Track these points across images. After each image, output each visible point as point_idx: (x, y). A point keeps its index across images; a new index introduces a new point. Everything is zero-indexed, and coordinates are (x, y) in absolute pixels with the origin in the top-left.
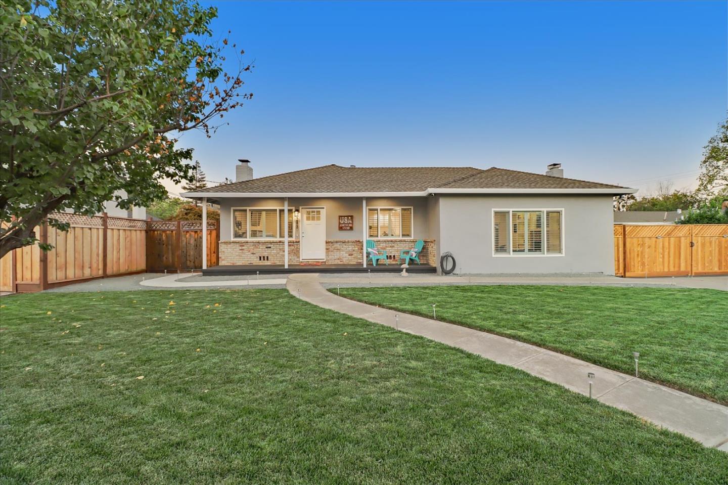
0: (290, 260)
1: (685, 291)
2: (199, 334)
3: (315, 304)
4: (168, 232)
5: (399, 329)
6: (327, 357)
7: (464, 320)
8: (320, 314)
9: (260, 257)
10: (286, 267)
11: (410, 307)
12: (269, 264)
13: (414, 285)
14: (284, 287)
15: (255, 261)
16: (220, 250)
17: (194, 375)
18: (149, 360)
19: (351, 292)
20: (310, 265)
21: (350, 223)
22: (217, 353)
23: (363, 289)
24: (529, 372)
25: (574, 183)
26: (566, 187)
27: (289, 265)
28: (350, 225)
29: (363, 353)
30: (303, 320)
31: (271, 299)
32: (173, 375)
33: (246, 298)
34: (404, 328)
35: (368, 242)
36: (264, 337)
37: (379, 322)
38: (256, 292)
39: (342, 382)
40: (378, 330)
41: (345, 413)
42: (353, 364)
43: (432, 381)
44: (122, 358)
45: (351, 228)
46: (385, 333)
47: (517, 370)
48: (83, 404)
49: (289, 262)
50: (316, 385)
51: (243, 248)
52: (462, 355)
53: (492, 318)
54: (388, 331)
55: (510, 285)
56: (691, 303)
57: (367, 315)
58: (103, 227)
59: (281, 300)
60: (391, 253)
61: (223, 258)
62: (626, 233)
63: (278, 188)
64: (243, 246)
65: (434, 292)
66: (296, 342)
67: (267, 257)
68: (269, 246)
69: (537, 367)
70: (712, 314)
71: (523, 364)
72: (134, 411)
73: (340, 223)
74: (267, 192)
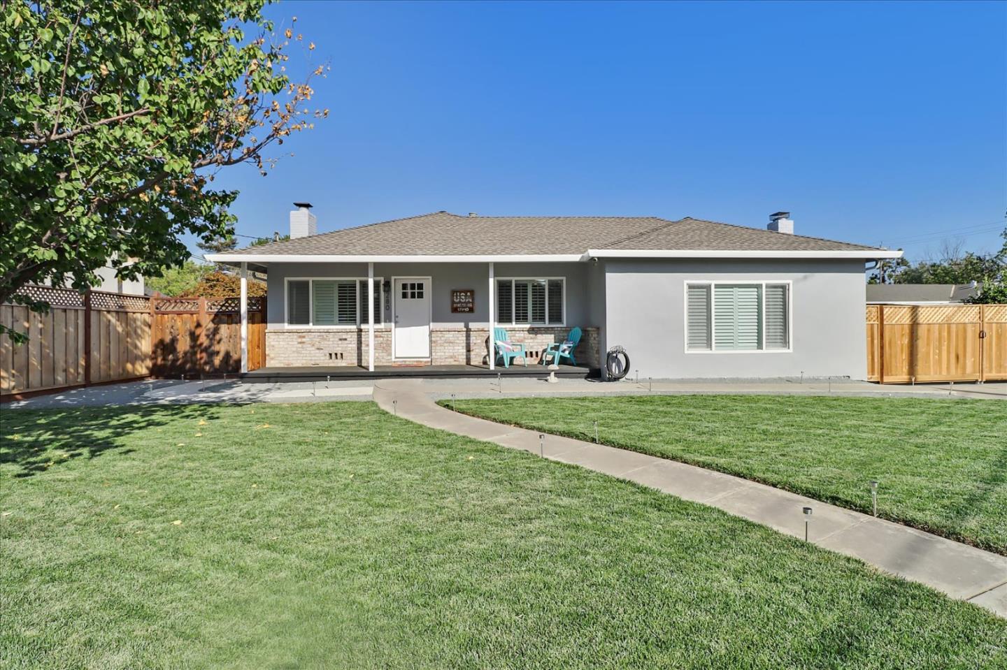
0: (376, 358)
1: (966, 403)
2: (252, 465)
3: (419, 422)
4: (185, 315)
5: (545, 456)
6: (442, 493)
7: (639, 444)
8: (428, 436)
9: (331, 354)
10: (372, 369)
11: (561, 426)
12: (344, 365)
13: (566, 396)
14: (370, 399)
15: (323, 361)
16: (267, 343)
17: (254, 518)
18: (184, 500)
19: (473, 406)
20: (407, 366)
21: (469, 302)
22: (283, 489)
23: (491, 402)
24: (725, 511)
25: (807, 242)
26: (795, 249)
27: (375, 367)
28: (470, 305)
29: (495, 488)
30: (404, 444)
31: (353, 416)
32: (223, 519)
33: (315, 414)
34: (551, 455)
35: (496, 331)
36: (349, 468)
37: (515, 447)
38: (328, 406)
39: (465, 524)
40: (515, 457)
41: (472, 563)
42: (480, 502)
43: (590, 522)
44: (143, 497)
45: (471, 310)
46: (524, 461)
47: (710, 508)
48: (99, 558)
49: (375, 362)
50: (430, 529)
51: (304, 340)
52: (634, 490)
53: (678, 441)
54: (529, 458)
55: (710, 394)
56: (970, 419)
57: (497, 437)
58: (84, 308)
59: (367, 418)
60: (532, 347)
61: (272, 355)
62: (885, 317)
63: (358, 248)
64: (304, 337)
65: (596, 405)
66: (395, 475)
67: (342, 354)
68: (344, 337)
69: (738, 505)
70: (996, 435)
71: (719, 501)
72: (177, 565)
73: (453, 302)
74: (342, 254)
